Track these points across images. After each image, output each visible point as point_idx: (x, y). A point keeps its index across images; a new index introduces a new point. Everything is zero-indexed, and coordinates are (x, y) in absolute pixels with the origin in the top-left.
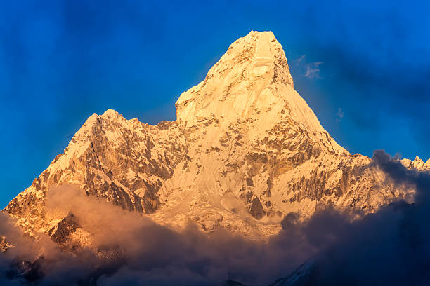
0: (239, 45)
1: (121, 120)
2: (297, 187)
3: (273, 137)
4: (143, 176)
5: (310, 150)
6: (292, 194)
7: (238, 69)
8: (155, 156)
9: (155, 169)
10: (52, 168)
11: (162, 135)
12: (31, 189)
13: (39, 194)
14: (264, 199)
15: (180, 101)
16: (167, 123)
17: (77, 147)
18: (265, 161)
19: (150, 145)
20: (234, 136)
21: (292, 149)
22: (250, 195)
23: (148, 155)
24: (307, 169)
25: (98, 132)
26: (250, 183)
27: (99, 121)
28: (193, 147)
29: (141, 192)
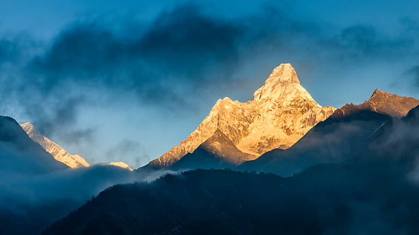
0: (276, 70)
1: (231, 101)
2: (304, 122)
3: (293, 103)
4: (241, 123)
5: (309, 107)
6: (302, 125)
7: (277, 79)
8: (245, 115)
9: (246, 119)
10: (204, 122)
11: (248, 107)
12: (197, 131)
13: (200, 133)
14: (291, 128)
15: (255, 94)
16: (250, 101)
17: (214, 113)
18: (291, 113)
19: (243, 111)
20: (277, 104)
21: (301, 107)
22: (285, 127)
23: (243, 114)
24: (307, 115)
25: (221, 106)
26: (285, 122)
27: (222, 102)
28: (261, 110)
29: (241, 129)
